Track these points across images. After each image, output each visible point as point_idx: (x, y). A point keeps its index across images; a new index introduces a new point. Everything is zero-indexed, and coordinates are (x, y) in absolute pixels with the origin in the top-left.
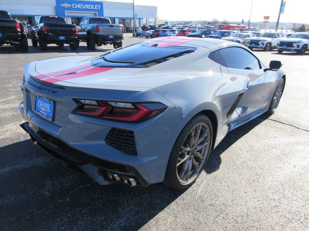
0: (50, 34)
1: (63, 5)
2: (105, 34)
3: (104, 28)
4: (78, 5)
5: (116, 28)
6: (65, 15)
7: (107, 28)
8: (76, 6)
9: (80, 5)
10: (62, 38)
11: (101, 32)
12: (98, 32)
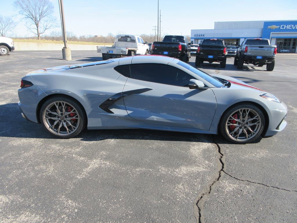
0: (202, 53)
1: (271, 27)
2: (253, 54)
3: (253, 48)
4: (288, 25)
5: (266, 49)
6: (270, 36)
7: (255, 49)
8: (285, 27)
9: (289, 25)
10: (211, 57)
11: (249, 53)
12: (246, 52)
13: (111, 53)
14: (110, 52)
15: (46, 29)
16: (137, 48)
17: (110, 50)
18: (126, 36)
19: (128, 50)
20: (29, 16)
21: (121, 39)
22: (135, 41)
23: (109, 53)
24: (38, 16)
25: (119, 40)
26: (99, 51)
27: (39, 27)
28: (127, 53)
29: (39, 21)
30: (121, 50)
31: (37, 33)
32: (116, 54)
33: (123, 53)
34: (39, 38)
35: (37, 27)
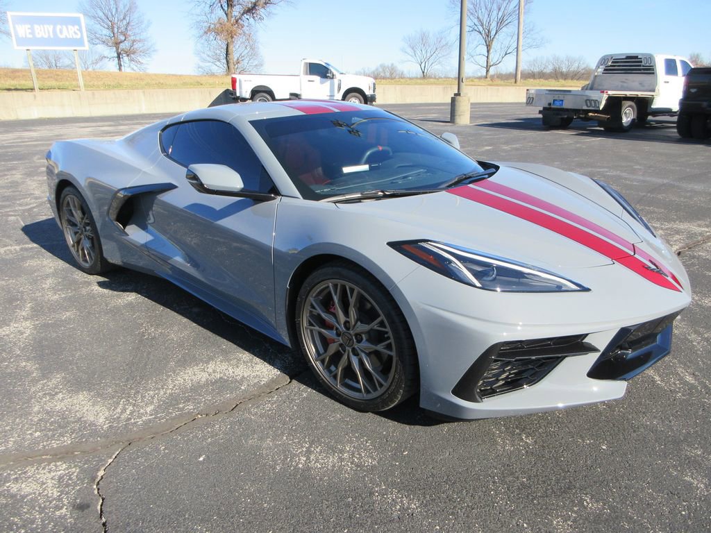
13: (557, 105)
14: (556, 102)
15: (506, 54)
16: (654, 91)
17: (556, 98)
18: (628, 57)
19: (605, 97)
20: (476, 28)
21: (611, 66)
22: (653, 70)
23: (552, 106)
24: (494, 25)
25: (607, 70)
26: (530, 101)
27: (491, 51)
28: (601, 108)
29: (493, 38)
30: (585, 98)
31: (485, 65)
32: (571, 109)
33: (591, 104)
34: (488, 76)
35: (488, 51)
